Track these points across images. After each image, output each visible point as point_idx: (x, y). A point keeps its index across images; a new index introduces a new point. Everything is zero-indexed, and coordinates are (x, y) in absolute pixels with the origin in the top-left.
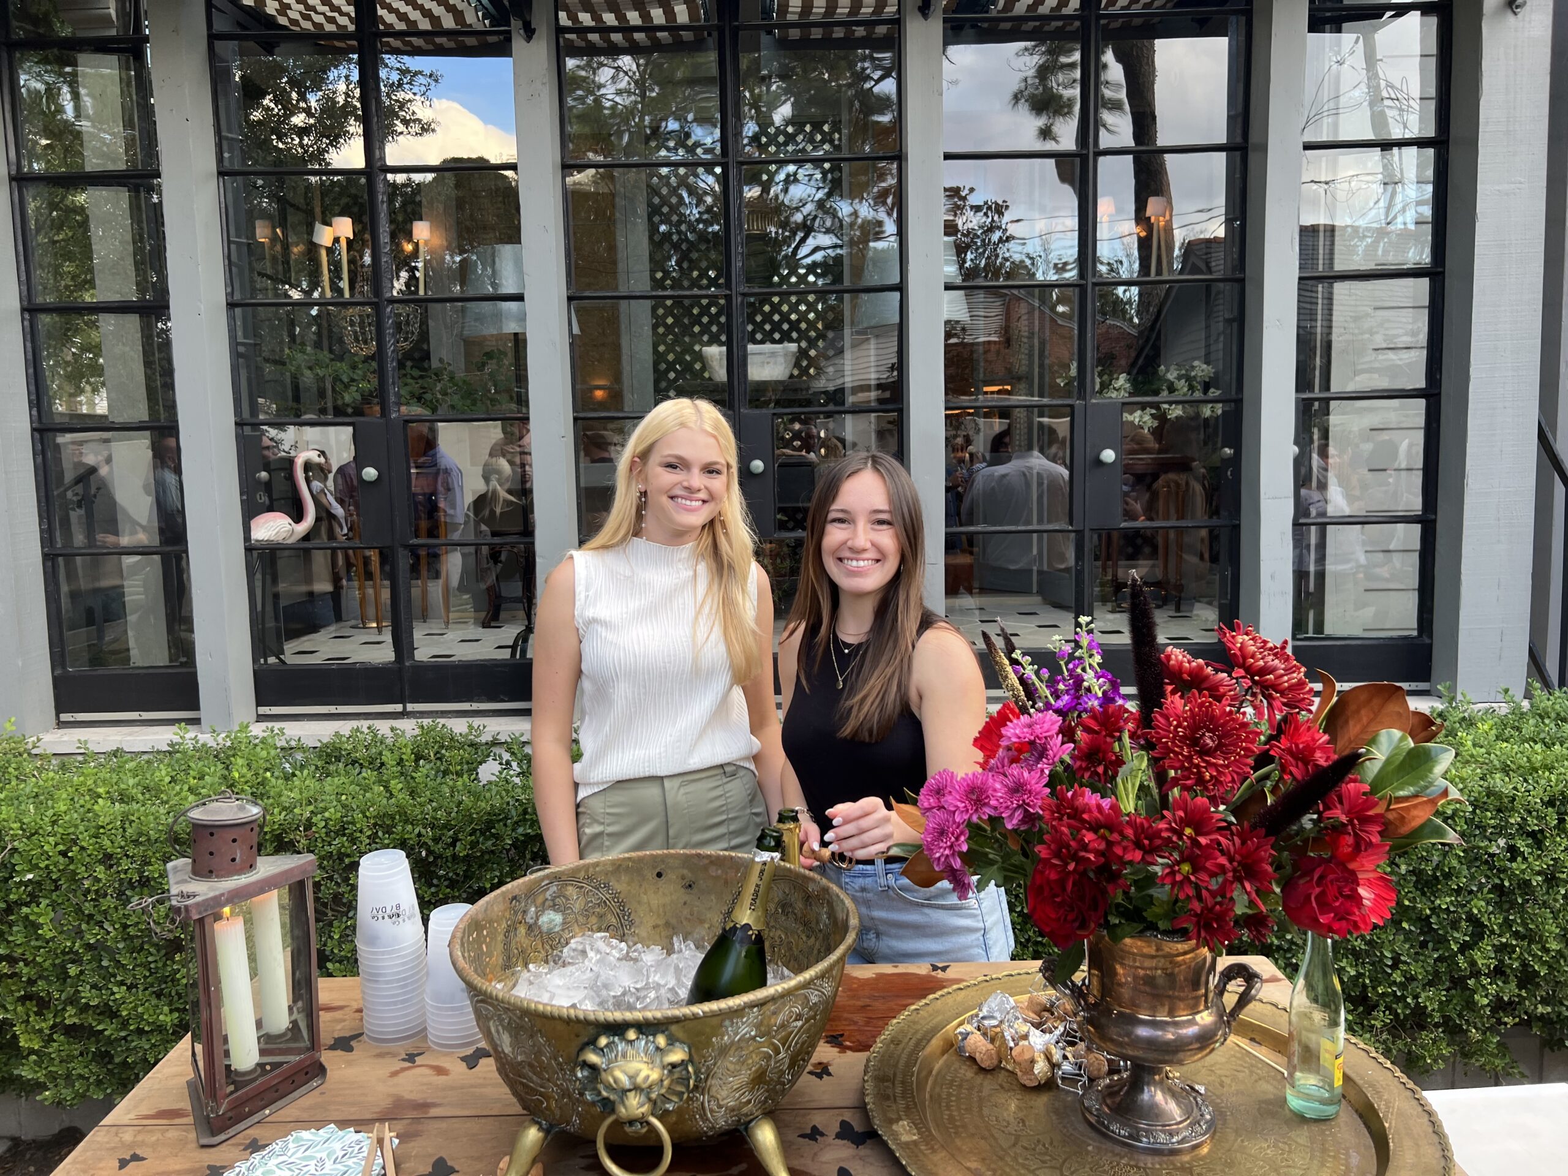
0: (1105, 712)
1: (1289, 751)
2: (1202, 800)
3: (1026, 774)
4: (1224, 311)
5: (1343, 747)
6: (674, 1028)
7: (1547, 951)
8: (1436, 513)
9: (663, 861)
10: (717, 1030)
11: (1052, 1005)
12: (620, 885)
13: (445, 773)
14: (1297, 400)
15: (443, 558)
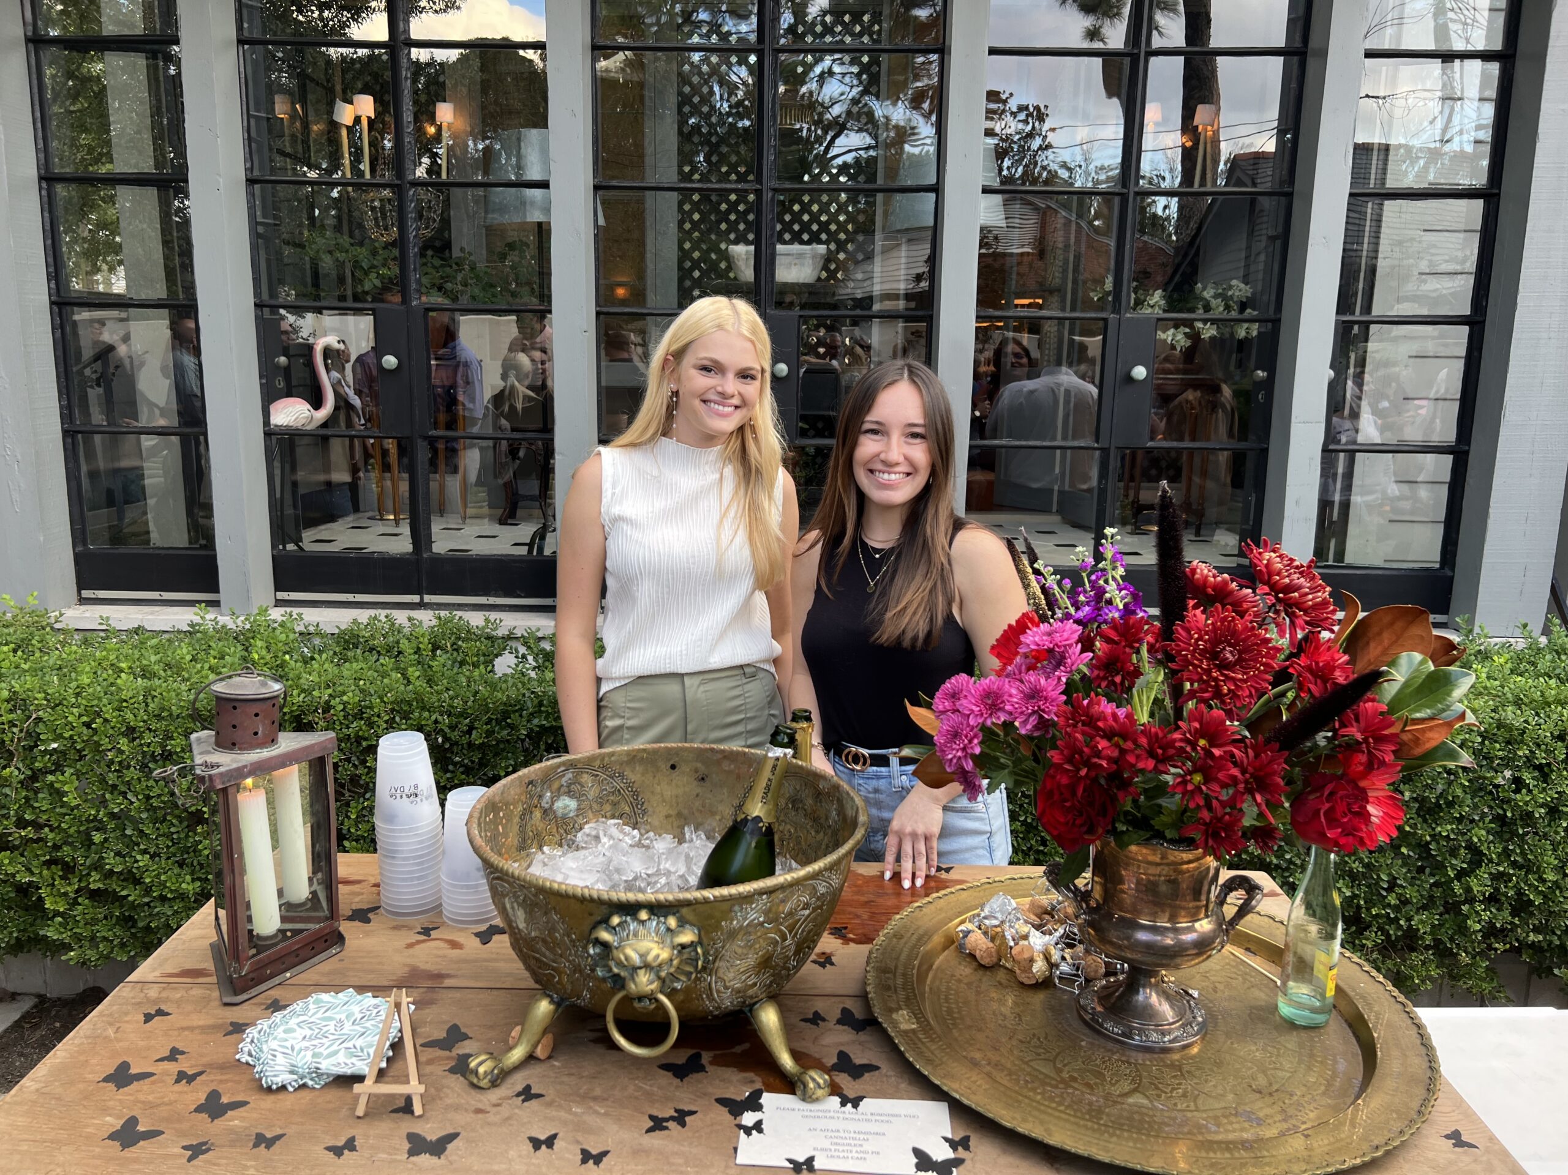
0: (1127, 622)
1: (1309, 668)
2: (1217, 713)
3: (1043, 681)
4: (1267, 228)
5: (1362, 666)
6: (685, 911)
7: (1543, 881)
8: (1469, 445)
9: (677, 754)
10: (728, 914)
11: (1053, 908)
12: (634, 775)
13: (462, 663)
14: (1337, 322)
15: (461, 453)
